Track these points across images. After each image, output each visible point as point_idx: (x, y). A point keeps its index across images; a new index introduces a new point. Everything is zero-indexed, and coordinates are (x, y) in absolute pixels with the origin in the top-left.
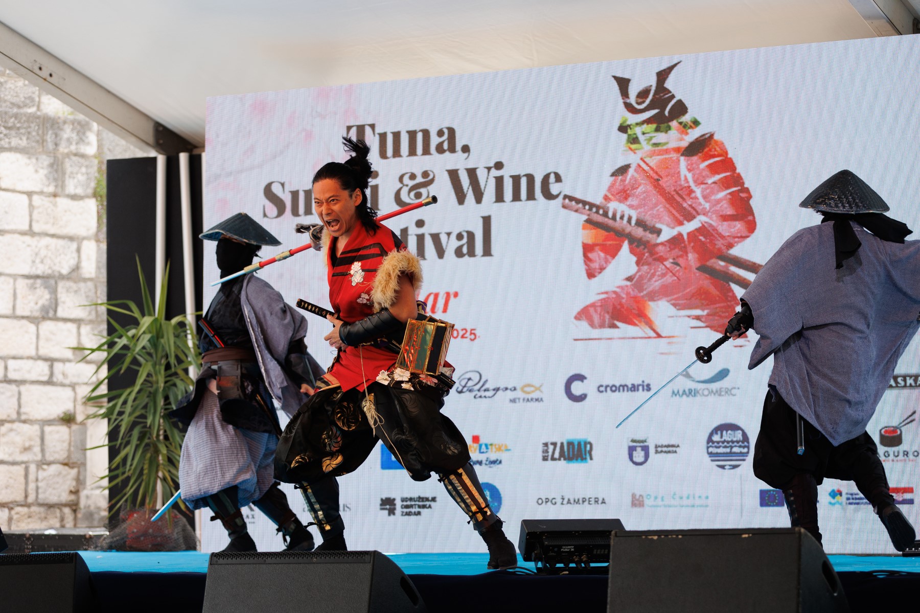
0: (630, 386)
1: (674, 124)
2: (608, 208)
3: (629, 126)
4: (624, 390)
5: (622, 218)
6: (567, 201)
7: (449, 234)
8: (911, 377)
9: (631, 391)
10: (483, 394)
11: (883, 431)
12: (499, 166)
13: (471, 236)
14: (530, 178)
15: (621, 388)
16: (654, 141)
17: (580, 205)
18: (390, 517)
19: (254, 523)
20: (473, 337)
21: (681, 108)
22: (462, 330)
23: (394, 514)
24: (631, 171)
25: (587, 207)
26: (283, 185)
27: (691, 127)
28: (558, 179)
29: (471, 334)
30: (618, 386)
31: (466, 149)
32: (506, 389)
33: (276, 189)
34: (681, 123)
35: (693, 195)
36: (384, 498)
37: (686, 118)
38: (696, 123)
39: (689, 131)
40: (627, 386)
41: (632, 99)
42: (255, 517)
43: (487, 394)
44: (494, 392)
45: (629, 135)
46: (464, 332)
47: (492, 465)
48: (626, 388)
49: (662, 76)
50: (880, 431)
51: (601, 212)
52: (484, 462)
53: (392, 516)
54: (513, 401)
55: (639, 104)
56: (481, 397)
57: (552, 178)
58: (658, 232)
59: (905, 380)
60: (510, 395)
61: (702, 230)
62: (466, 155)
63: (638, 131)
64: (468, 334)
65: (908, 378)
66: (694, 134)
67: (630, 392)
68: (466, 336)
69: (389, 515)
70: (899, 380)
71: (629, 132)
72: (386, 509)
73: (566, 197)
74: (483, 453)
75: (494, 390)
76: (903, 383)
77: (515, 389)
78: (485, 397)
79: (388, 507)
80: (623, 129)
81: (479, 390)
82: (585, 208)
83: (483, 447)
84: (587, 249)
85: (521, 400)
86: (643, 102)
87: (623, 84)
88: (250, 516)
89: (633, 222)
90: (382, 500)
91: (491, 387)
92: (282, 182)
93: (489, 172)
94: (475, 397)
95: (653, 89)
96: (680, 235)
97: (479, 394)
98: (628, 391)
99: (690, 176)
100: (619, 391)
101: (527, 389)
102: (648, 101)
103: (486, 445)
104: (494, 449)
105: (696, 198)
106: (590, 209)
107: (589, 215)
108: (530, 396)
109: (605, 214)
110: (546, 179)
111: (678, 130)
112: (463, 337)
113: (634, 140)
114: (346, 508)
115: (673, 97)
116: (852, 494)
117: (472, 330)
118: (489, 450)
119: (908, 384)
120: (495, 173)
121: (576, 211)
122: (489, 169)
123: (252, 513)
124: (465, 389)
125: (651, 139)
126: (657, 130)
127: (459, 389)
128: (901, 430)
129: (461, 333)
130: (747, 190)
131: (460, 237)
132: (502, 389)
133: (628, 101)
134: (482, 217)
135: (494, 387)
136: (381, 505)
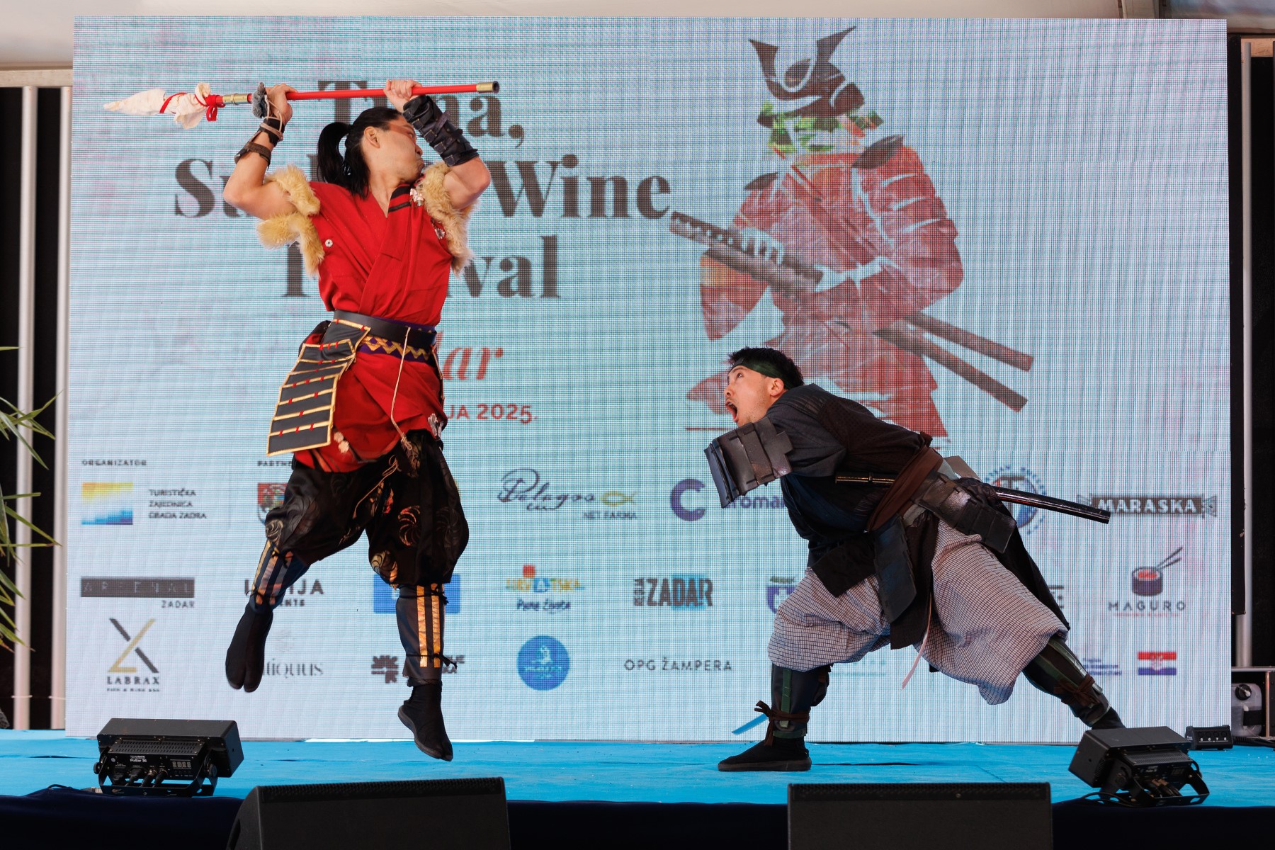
0: (771, 500)
1: (843, 119)
2: (741, 236)
3: (775, 117)
4: (761, 506)
5: (763, 251)
6: (677, 221)
7: (488, 260)
8: (1177, 499)
9: (773, 507)
10: (539, 503)
11: (1136, 575)
12: (570, 161)
13: (525, 265)
14: (621, 184)
15: (758, 502)
16: (813, 141)
17: (698, 229)
18: (388, 685)
19: (158, 690)
20: (526, 417)
21: (853, 97)
22: (509, 406)
23: (395, 680)
24: (777, 184)
25: (709, 233)
26: (209, 165)
27: (868, 126)
28: (664, 186)
29: (522, 413)
30: (752, 499)
31: (517, 132)
32: (579, 497)
33: (198, 172)
34: (853, 119)
35: (870, 226)
36: (378, 657)
37: (862, 112)
38: (875, 121)
39: (866, 131)
40: (767, 500)
41: (780, 78)
42: (159, 681)
43: (548, 504)
44: (560, 501)
45: (775, 131)
46: (512, 409)
47: (555, 610)
48: (764, 503)
49: (827, 46)
50: (1133, 572)
51: (730, 241)
52: (542, 605)
53: (392, 684)
54: (590, 516)
55: (790, 85)
56: (537, 508)
57: (655, 187)
58: (818, 277)
59: (1169, 505)
60: (584, 507)
61: (884, 277)
62: (516, 141)
63: (789, 124)
64: (517, 414)
65: (1173, 501)
66: (873, 137)
67: (770, 508)
68: (514, 415)
69: (387, 681)
70: (1161, 503)
71: (775, 125)
72: (382, 673)
73: (676, 215)
74: (541, 591)
75: (559, 498)
76: (1165, 508)
77: (592, 498)
78: (544, 508)
79: (385, 669)
80: (765, 120)
81: (535, 498)
82: (705, 235)
83: (541, 582)
84: (709, 295)
85: (602, 515)
86: (797, 83)
87: (766, 53)
88: (152, 681)
89: (779, 259)
90: (375, 659)
91: (555, 495)
92: (208, 160)
93: (554, 170)
94: (528, 508)
95: (813, 64)
96: (850, 282)
97: (535, 504)
98: (767, 507)
99: (865, 197)
100: (754, 507)
101: (614, 499)
102: (804, 82)
103: (546, 581)
104: (559, 587)
105: (875, 230)
106: (714, 236)
107: (711, 245)
108: (616, 510)
109: (737, 246)
110: (644, 186)
111: (848, 128)
112: (509, 417)
113: (782, 138)
114: (315, 671)
115: (842, 79)
116: (1091, 661)
117: (524, 407)
118: (551, 588)
119: (1173, 510)
120: (563, 171)
121: (692, 237)
122: (554, 165)
123: (156, 675)
124: (513, 496)
125: (808, 137)
126: (817, 126)
127: (504, 496)
128: (1161, 574)
129: (507, 411)
130: (951, 224)
131: (506, 265)
132: (572, 498)
133: (773, 79)
134: (543, 237)
135: (559, 494)
136: (373, 667)
